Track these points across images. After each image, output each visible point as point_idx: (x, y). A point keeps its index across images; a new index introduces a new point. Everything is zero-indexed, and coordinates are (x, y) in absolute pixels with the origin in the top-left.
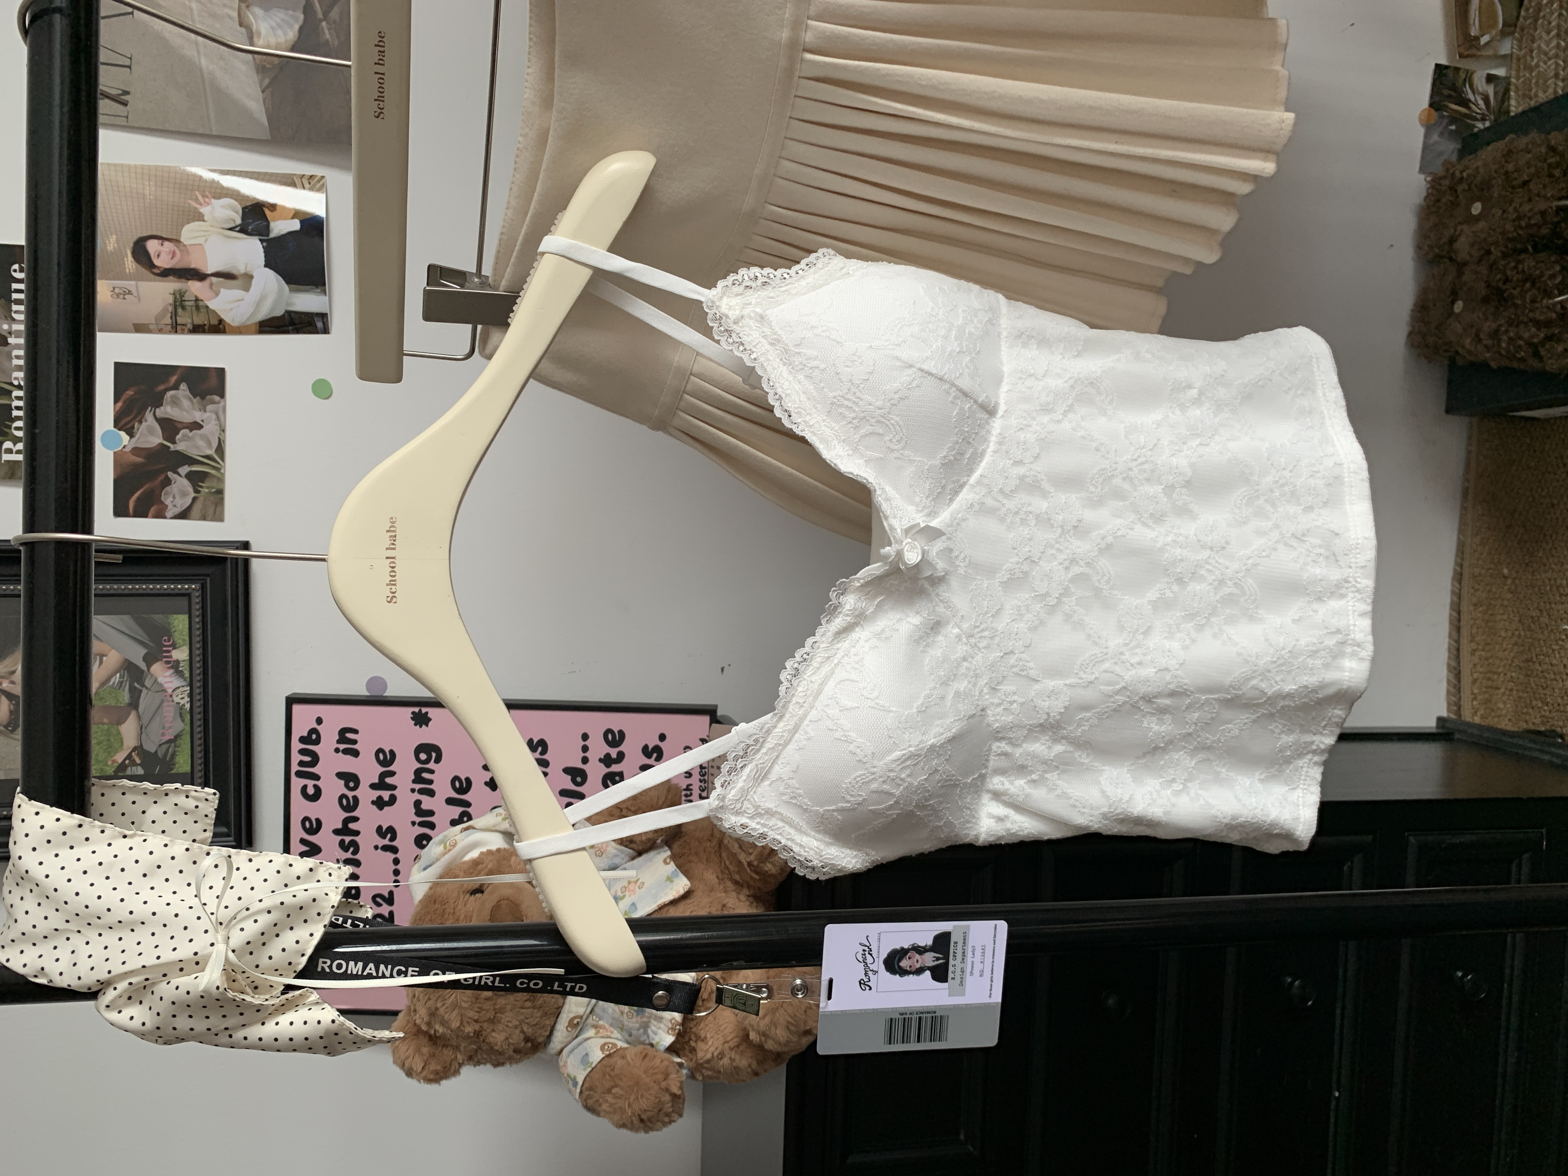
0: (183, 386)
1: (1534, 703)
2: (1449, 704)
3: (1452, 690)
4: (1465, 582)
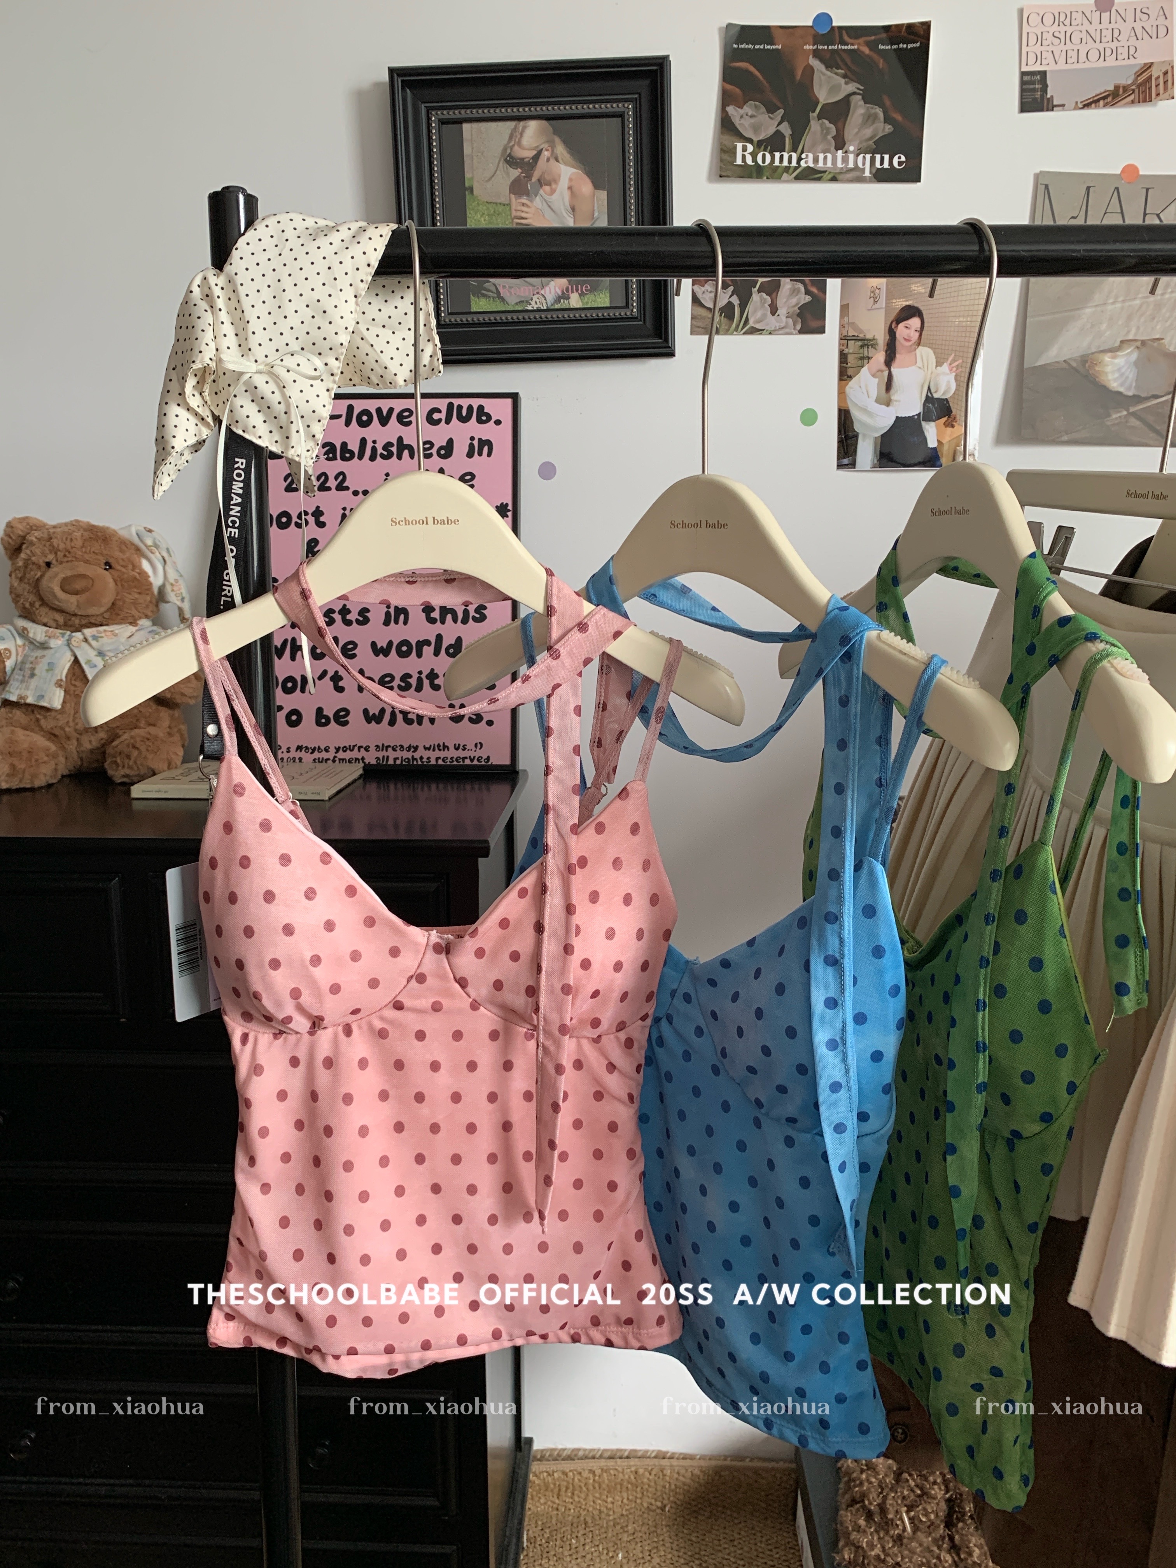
0: (808, 299)
1: (547, 1531)
2: (542, 1451)
3: (556, 1453)
4: (656, 1461)
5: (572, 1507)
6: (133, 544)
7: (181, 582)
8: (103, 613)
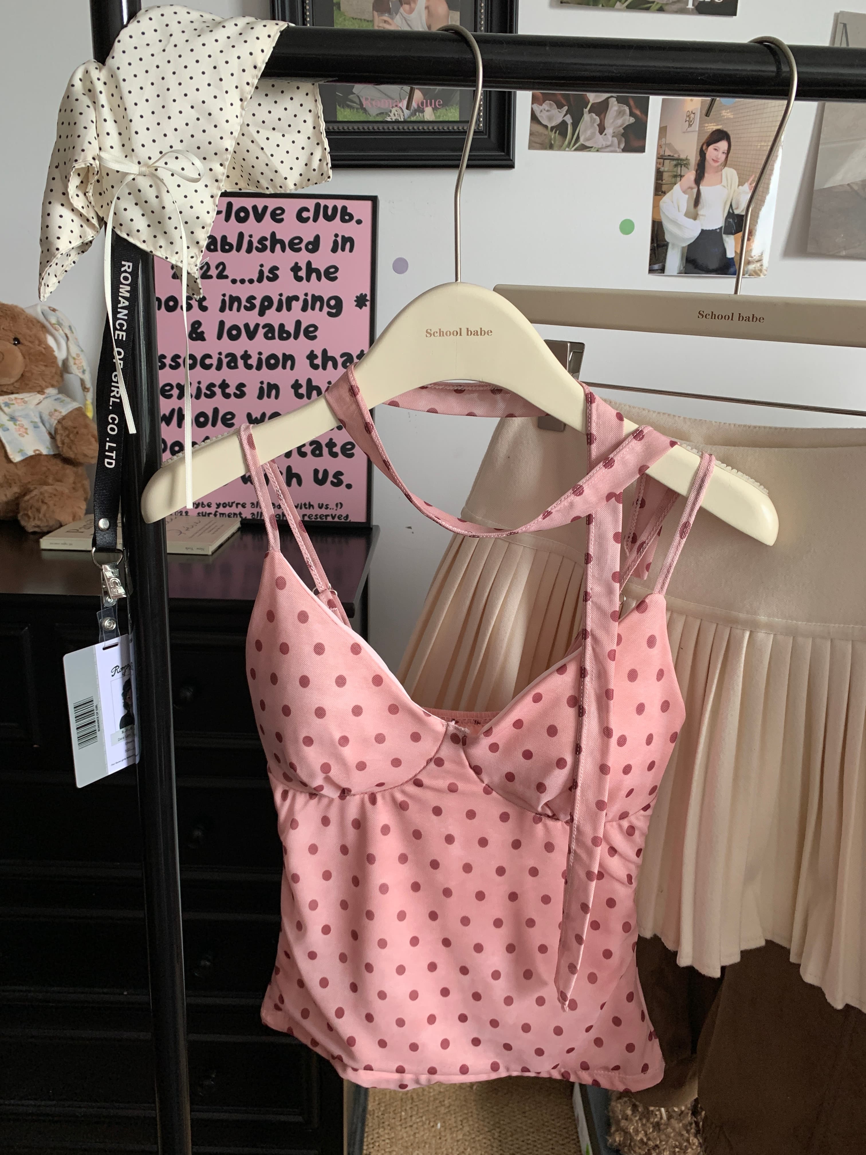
0: (632, 120)
6: (39, 322)
7: (82, 356)
8: (13, 384)
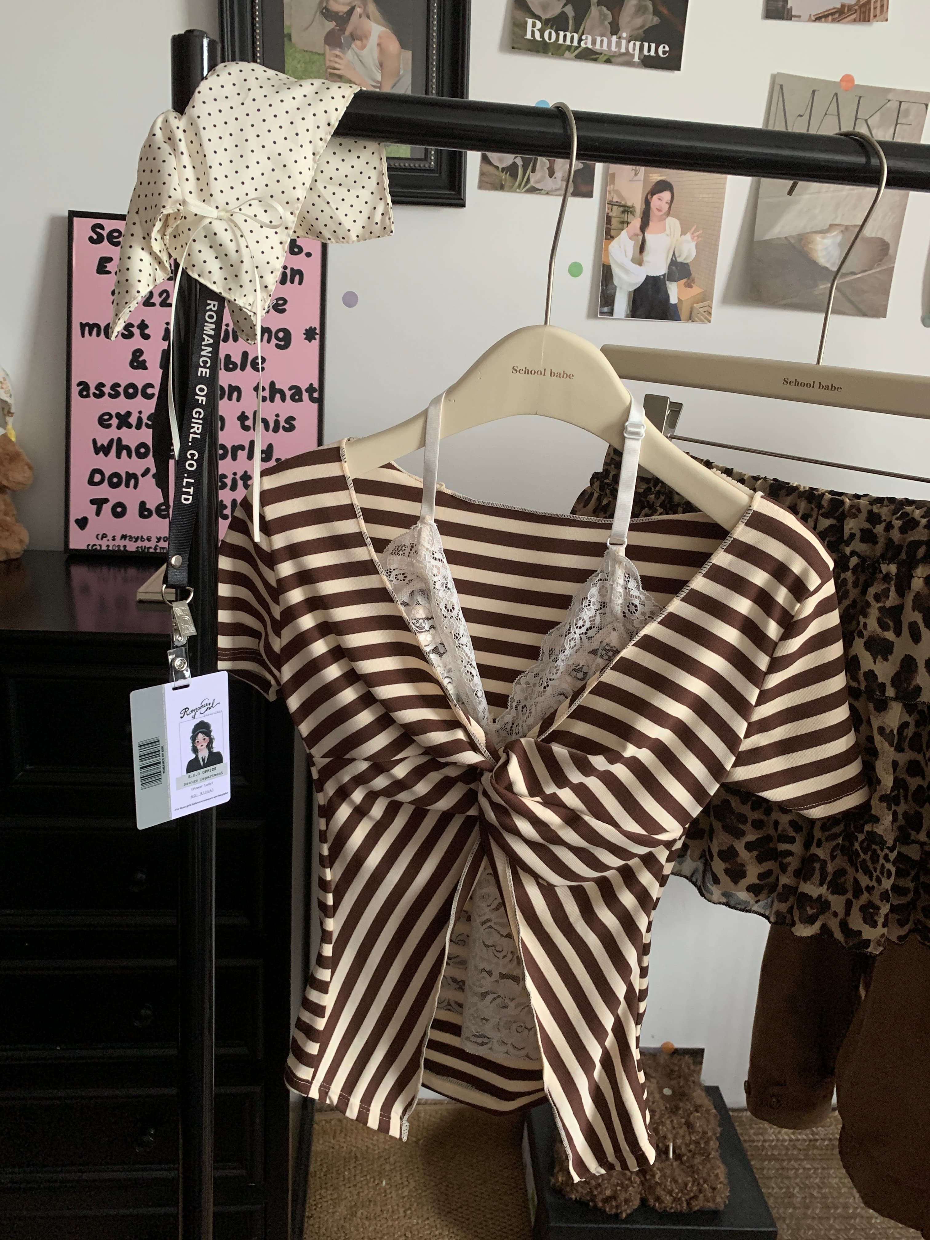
1: (325, 1166)
5: (345, 1145)
